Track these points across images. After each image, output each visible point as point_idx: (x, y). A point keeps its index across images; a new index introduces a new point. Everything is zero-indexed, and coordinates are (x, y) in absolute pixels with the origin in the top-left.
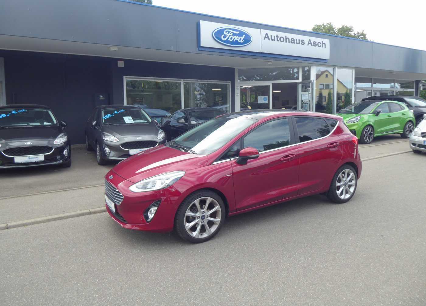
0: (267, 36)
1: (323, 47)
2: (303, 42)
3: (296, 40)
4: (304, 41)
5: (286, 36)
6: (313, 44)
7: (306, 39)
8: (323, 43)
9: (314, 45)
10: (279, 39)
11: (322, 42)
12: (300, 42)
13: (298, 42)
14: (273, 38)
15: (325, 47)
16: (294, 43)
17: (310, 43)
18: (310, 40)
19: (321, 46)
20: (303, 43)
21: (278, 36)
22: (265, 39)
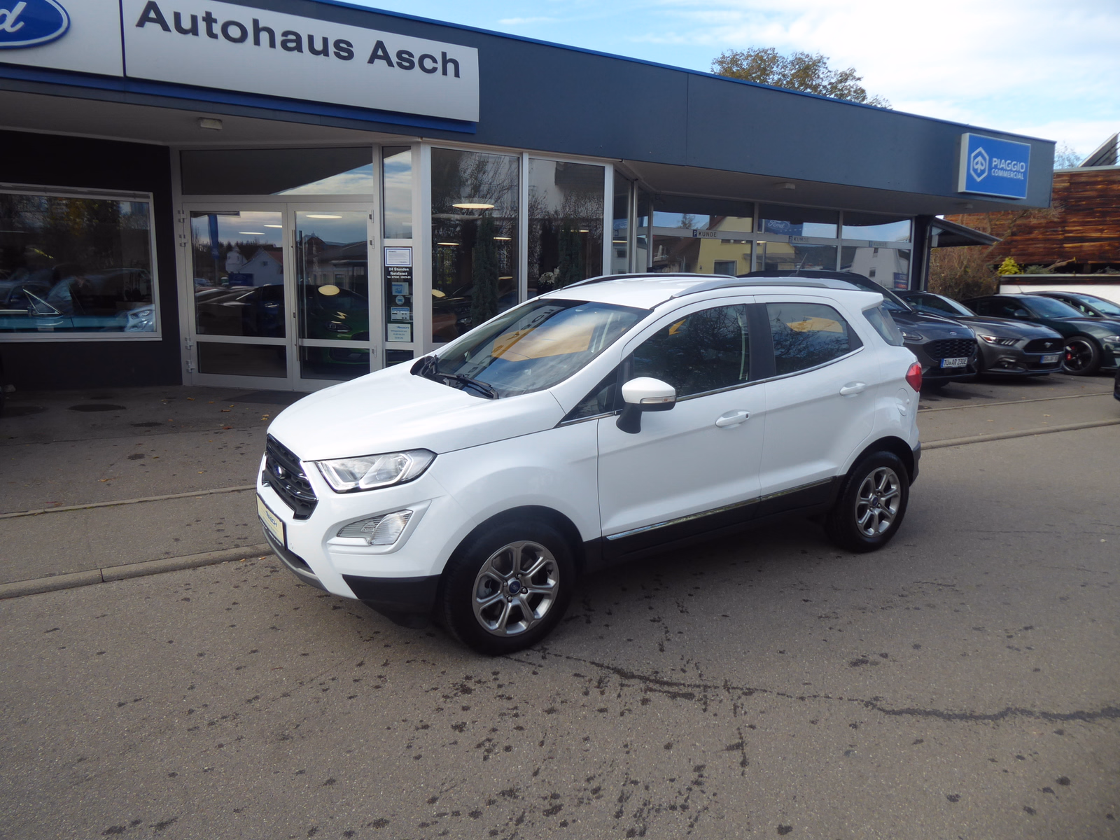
0: (152, 15)
1: (445, 73)
2: (345, 51)
3: (311, 38)
4: (349, 44)
5: (256, 22)
6: (394, 60)
7: (363, 38)
8: (448, 58)
9: (400, 65)
10: (217, 29)
11: (444, 54)
12: (332, 49)
13: (318, 46)
14: (186, 24)
15: (457, 74)
16: (299, 48)
17: (380, 53)
18: (380, 45)
19: (434, 70)
20: (343, 54)
21: (214, 16)
22: (141, 24)
